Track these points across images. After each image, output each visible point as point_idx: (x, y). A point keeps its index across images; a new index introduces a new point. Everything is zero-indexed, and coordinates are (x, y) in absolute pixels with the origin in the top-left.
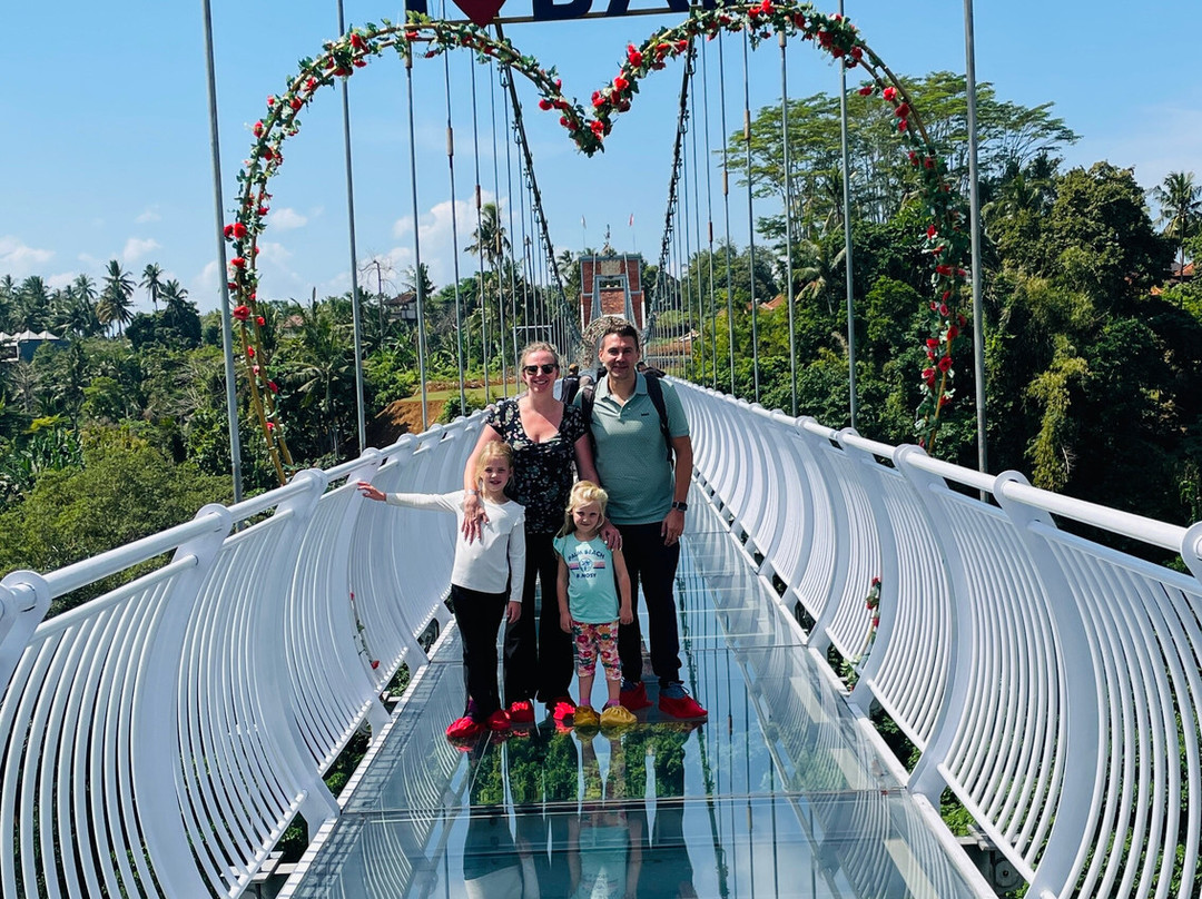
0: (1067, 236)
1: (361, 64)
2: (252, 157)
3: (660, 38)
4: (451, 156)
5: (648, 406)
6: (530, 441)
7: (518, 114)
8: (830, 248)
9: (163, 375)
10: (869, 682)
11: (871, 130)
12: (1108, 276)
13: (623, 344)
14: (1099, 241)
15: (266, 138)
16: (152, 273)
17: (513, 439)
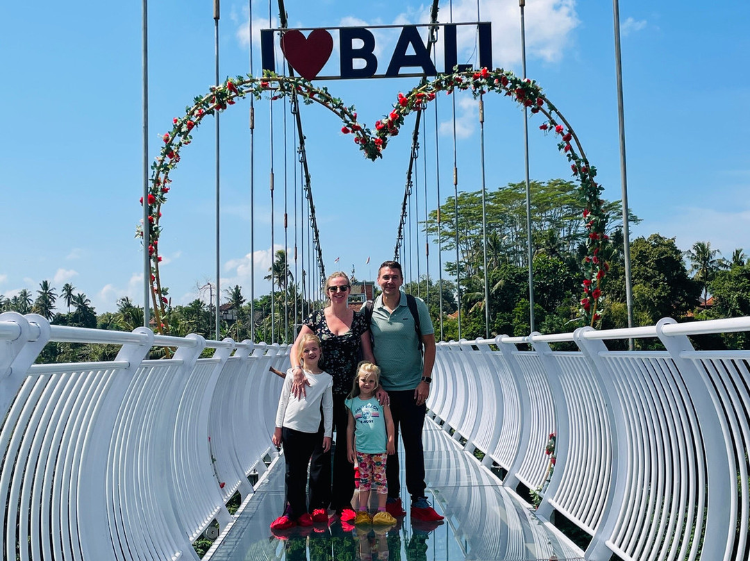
0: (635, 278)
1: (232, 103)
2: (162, 154)
3: (419, 90)
4: (272, 190)
5: (408, 313)
6: (332, 335)
7: (308, 181)
8: (491, 281)
9: (71, 352)
10: (550, 500)
11: (515, 212)
12: (661, 303)
13: (392, 273)
14: (655, 281)
15: (171, 144)
16: (68, 289)
17: (321, 334)
